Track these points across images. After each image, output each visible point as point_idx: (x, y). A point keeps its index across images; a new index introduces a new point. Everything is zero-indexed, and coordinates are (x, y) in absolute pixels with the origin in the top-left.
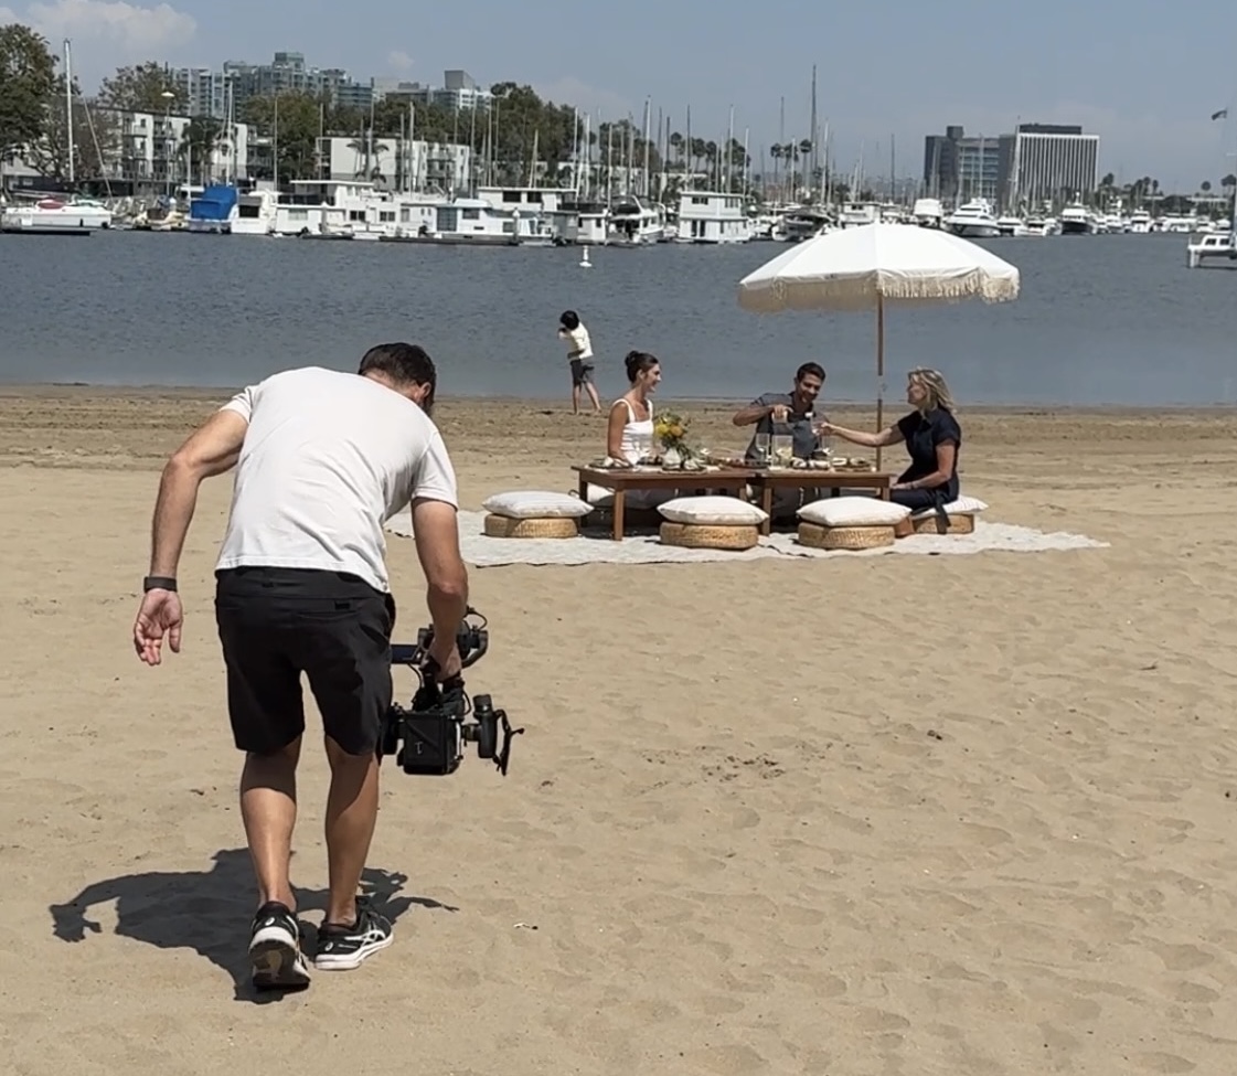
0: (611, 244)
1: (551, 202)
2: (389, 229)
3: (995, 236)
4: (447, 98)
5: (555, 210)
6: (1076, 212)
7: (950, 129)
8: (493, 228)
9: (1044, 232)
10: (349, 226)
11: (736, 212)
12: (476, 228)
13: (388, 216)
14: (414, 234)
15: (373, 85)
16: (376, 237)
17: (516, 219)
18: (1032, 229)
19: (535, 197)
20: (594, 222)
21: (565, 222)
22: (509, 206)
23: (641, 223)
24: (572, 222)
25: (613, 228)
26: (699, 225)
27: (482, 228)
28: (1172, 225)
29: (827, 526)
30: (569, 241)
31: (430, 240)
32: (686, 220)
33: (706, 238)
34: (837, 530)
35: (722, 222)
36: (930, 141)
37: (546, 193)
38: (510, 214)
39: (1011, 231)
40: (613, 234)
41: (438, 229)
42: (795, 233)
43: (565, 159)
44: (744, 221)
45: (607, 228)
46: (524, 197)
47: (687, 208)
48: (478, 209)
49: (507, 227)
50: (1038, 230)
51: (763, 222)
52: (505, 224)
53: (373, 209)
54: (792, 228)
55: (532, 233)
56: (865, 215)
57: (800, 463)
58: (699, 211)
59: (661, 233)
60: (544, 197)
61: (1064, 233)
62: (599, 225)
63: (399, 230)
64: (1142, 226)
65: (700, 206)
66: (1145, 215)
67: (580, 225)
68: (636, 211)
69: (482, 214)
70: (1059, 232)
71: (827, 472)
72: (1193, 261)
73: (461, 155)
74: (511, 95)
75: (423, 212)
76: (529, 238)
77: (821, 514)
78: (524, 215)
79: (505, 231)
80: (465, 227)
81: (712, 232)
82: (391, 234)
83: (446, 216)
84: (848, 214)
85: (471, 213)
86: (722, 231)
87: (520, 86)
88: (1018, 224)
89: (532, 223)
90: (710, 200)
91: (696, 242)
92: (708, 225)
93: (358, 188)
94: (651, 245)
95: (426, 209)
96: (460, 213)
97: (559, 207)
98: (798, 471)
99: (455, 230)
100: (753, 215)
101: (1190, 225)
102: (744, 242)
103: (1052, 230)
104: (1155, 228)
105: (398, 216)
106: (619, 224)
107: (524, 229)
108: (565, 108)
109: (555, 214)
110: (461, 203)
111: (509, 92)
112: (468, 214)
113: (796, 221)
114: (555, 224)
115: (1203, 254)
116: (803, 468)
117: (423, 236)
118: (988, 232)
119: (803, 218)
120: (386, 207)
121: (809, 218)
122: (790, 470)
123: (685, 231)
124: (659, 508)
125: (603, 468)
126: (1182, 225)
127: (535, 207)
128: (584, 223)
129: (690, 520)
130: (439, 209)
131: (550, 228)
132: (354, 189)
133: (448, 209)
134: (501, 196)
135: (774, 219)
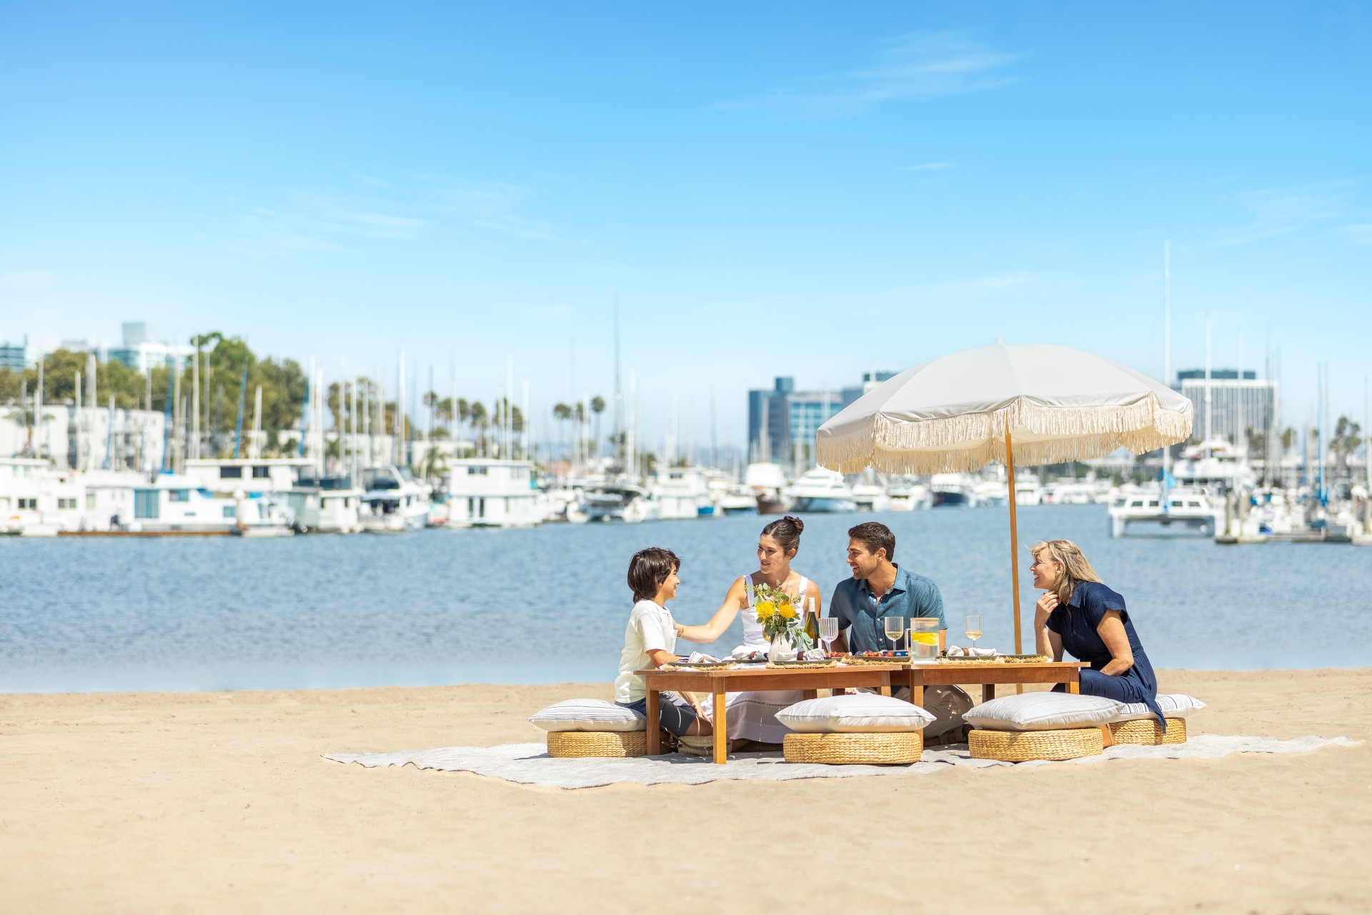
0: (366, 531)
1: (283, 477)
2: (70, 520)
3: (849, 512)
4: (124, 356)
5: (289, 488)
6: (949, 481)
7: (779, 381)
8: (209, 514)
9: (909, 505)
10: (17, 518)
11: (523, 485)
12: (188, 514)
13: (67, 504)
14: (104, 525)
15: (26, 342)
16: (52, 531)
17: (238, 501)
18: (896, 502)
19: (261, 472)
20: (341, 503)
21: (303, 502)
22: (229, 484)
23: (403, 503)
24: (311, 503)
25: (366, 509)
26: (477, 504)
27: (192, 514)
28: (1066, 494)
29: (1014, 730)
30: (310, 529)
31: (124, 533)
32: (459, 497)
33: (488, 519)
34: (1029, 734)
35: (507, 498)
36: (754, 397)
37: (276, 466)
38: (230, 495)
39: (869, 505)
40: (367, 518)
41: (137, 516)
42: (598, 511)
43: (288, 427)
44: (534, 497)
45: (358, 510)
46: (247, 472)
47: (461, 482)
48: (187, 491)
49: (229, 511)
50: (902, 502)
51: (557, 499)
52: (226, 508)
53: (48, 494)
54: (595, 504)
55: (261, 517)
56: (686, 487)
57: (956, 651)
58: (477, 485)
59: (426, 516)
60: (272, 471)
61: (936, 505)
62: (346, 504)
63: (83, 521)
64: (1029, 494)
65: (478, 478)
66: (1031, 482)
67: (322, 506)
68: (394, 485)
69: (194, 496)
70: (928, 505)
71: (995, 662)
72: (1118, 528)
73: (152, 424)
74: (217, 349)
75: (113, 496)
76: (258, 526)
77: (1004, 714)
78: (251, 495)
79: (225, 515)
80: (170, 513)
81: (494, 514)
82: (73, 527)
83: (146, 500)
84: (665, 486)
85: (178, 494)
86: (507, 509)
87: (227, 336)
88: (877, 495)
89: (260, 506)
90: (490, 471)
91: (476, 525)
92: (488, 503)
93: (27, 468)
94: (417, 530)
95: (118, 493)
96: (164, 496)
97: (294, 484)
98: (957, 662)
99: (157, 516)
100: (545, 489)
101: (1088, 494)
102: (536, 525)
103: (921, 503)
104: (1046, 499)
105: (81, 502)
106: (374, 504)
107: (249, 513)
108: (288, 362)
109: (290, 494)
110: (164, 482)
111: (213, 343)
112: (175, 496)
113: (600, 496)
114: (290, 504)
115: (1129, 520)
116: (960, 658)
117: (115, 528)
118: (840, 506)
119: (608, 491)
120: (66, 492)
121: (616, 491)
122: (945, 661)
123: (458, 514)
124: (778, 715)
125: (690, 666)
126: (1079, 494)
127: (261, 484)
128: (327, 503)
129: (831, 726)
130: (137, 492)
131: (284, 512)
132: (21, 470)
133: (148, 492)
134: (217, 472)
135: (569, 495)
